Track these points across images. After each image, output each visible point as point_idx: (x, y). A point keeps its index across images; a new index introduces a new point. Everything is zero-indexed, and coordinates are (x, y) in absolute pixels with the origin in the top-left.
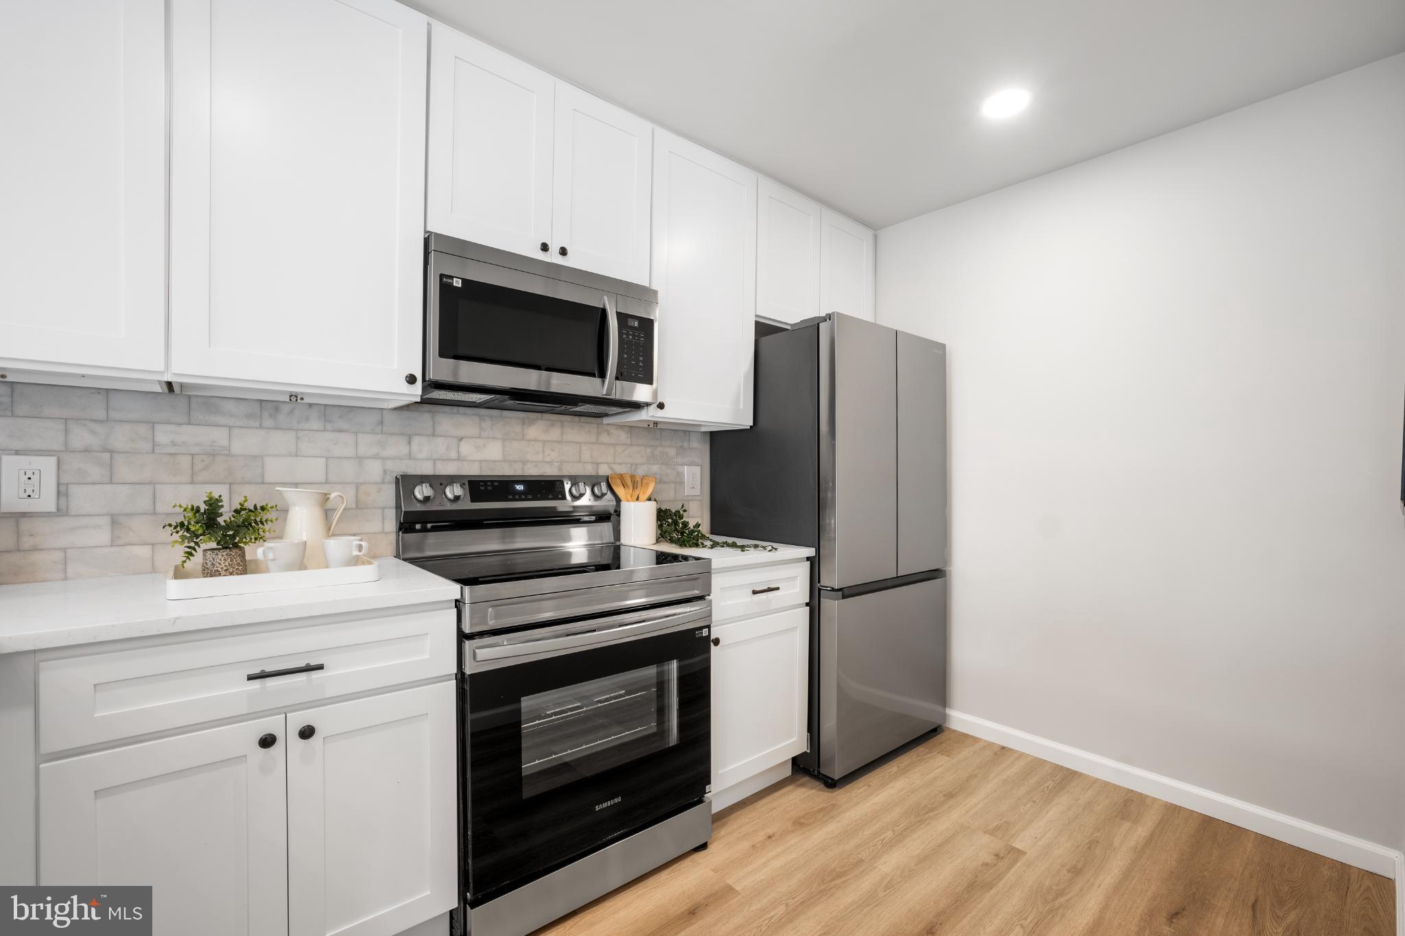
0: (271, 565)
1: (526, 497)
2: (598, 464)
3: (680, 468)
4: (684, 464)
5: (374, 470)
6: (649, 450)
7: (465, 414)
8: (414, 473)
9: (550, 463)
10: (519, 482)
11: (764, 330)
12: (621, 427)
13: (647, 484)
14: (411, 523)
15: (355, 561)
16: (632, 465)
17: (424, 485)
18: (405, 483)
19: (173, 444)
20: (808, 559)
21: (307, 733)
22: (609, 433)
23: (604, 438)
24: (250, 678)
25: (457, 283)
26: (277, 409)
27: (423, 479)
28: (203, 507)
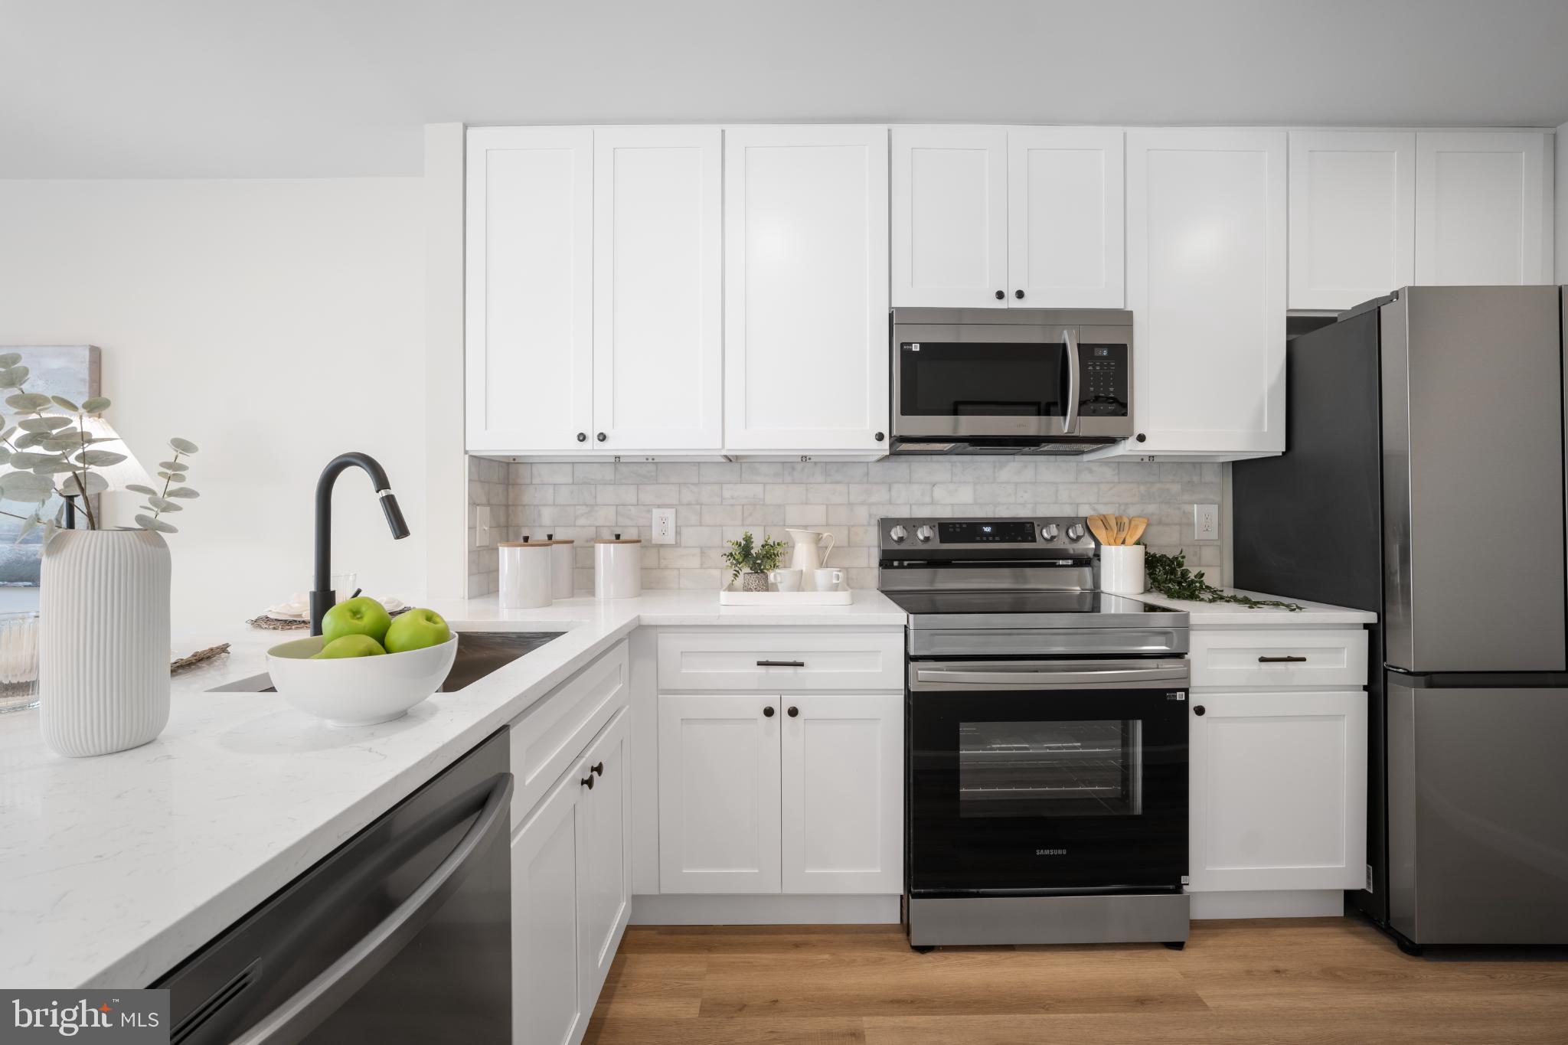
0: (780, 586)
1: (994, 538)
2: (1078, 505)
3: (1187, 508)
4: (1192, 503)
5: (862, 514)
6: (1142, 488)
7: (938, 462)
8: (893, 516)
9: (1024, 504)
10: (987, 524)
11: (1300, 326)
12: (1106, 462)
13: (1136, 527)
14: (889, 560)
15: (835, 588)
16: (1120, 505)
17: (898, 527)
18: (886, 524)
19: (733, 498)
20: (1366, 626)
21: (793, 712)
22: (1090, 471)
23: (1086, 477)
24: (760, 664)
25: (916, 348)
26: (793, 469)
27: (897, 522)
28: (743, 543)
